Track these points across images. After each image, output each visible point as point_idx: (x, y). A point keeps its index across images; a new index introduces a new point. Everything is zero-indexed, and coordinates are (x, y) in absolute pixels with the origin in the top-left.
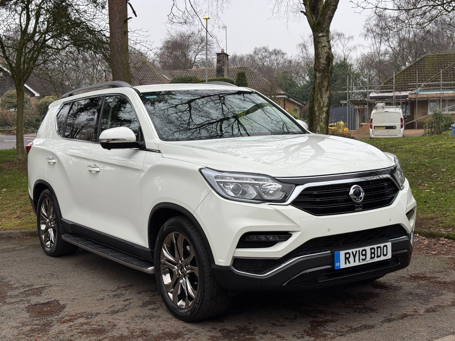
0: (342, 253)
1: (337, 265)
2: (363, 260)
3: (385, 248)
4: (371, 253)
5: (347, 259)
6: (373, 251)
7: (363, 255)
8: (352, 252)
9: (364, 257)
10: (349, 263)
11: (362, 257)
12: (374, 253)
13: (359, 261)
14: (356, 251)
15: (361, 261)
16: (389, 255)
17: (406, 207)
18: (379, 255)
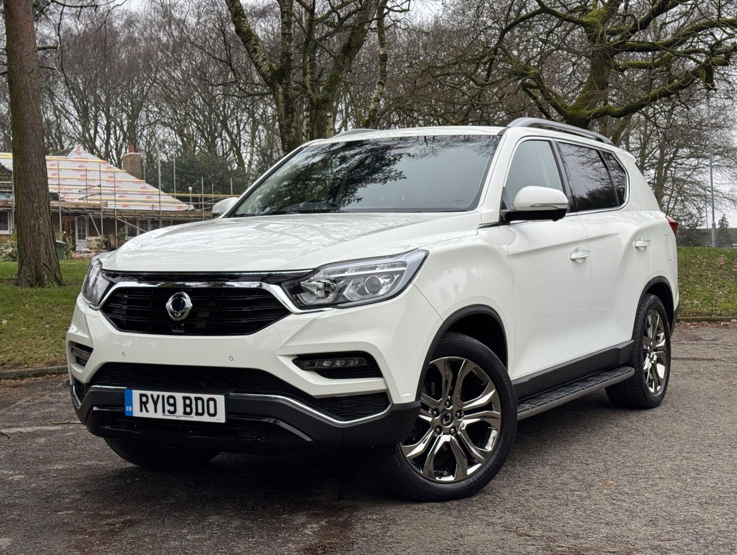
0: (136, 394)
1: (128, 409)
2: (169, 411)
3: (212, 403)
4: (185, 406)
5: (143, 404)
6: (188, 402)
7: (169, 404)
8: (152, 396)
9: (172, 409)
10: (147, 411)
11: (167, 407)
12: (190, 406)
13: (164, 412)
14: (158, 396)
15: (167, 413)
16: (221, 418)
17: (285, 344)
18: (200, 411)
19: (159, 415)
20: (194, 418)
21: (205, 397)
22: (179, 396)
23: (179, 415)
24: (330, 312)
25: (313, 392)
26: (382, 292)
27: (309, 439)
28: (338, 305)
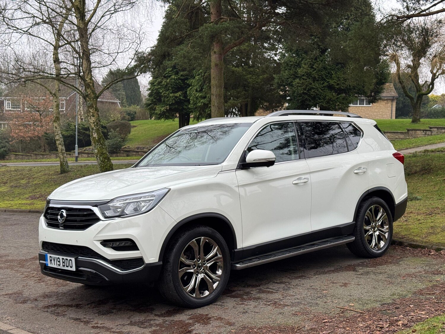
0: (49, 255)
1: (47, 262)
3: (71, 262)
5: (51, 261)
6: (63, 260)
7: (58, 261)
8: (53, 257)
9: (59, 263)
10: (52, 264)
12: (64, 262)
14: (55, 257)
15: (58, 265)
16: (74, 269)
17: (96, 235)
18: (67, 265)
19: (55, 266)
20: (66, 268)
21: (69, 258)
22: (61, 257)
23: (61, 267)
24: (118, 220)
25: (109, 258)
26: (143, 209)
27: (107, 279)
28: (121, 216)
